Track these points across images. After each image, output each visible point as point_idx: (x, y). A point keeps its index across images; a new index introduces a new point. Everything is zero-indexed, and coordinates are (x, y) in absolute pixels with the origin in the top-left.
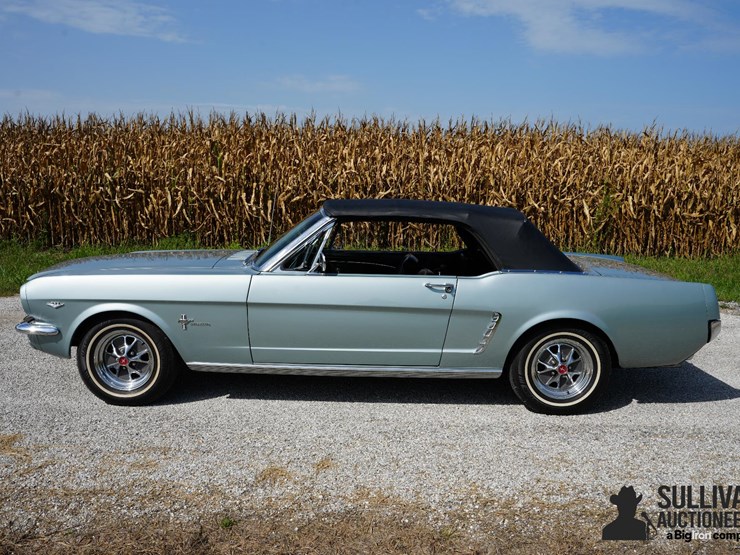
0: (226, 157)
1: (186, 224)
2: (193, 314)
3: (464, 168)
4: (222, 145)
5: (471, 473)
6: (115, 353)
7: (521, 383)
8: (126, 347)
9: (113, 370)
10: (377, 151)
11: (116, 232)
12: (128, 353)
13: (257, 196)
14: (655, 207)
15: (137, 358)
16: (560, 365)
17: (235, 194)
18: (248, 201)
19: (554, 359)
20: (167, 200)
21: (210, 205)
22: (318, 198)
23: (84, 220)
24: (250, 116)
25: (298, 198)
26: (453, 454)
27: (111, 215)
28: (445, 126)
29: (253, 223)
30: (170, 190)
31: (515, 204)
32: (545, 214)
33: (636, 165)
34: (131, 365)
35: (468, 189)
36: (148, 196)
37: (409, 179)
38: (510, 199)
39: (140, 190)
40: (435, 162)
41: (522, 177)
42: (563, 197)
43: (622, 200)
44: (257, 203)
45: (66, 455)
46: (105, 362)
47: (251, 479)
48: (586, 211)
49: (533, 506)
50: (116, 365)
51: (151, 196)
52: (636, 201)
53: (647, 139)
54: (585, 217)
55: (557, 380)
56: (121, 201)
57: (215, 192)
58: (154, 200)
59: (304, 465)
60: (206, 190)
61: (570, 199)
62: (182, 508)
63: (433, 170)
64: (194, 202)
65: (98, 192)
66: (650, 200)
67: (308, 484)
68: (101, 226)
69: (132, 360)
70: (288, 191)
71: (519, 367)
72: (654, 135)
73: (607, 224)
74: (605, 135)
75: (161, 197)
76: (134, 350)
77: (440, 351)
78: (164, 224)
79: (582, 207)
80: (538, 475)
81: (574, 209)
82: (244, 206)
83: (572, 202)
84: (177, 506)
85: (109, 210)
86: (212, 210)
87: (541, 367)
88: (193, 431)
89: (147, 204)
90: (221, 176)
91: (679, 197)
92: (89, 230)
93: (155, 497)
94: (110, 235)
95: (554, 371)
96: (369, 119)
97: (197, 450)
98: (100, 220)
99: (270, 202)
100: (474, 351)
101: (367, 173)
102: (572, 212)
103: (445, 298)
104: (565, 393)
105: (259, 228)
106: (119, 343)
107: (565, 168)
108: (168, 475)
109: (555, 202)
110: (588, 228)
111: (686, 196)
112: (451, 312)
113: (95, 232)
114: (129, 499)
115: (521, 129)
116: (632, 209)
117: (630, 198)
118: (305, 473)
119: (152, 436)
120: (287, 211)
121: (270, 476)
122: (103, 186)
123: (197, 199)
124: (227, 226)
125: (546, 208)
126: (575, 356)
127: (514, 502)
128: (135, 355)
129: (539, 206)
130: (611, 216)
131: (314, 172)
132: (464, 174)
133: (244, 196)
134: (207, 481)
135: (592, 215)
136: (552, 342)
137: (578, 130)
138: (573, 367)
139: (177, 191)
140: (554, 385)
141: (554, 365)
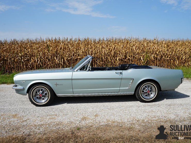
0: (51, 48)
1: (41, 66)
2: (58, 82)
3: (111, 49)
4: (50, 45)
5: (132, 115)
6: (38, 93)
7: (139, 95)
8: (41, 92)
9: (38, 98)
10: (89, 46)
11: (22, 69)
12: (42, 93)
13: (59, 58)
14: (158, 57)
15: (44, 94)
16: (148, 90)
17: (53, 58)
18: (57, 59)
19: (146, 89)
20: (36, 60)
21: (47, 61)
22: (75, 58)
23: (14, 66)
24: (56, 38)
25: (70, 58)
26: (126, 112)
27: (21, 65)
28: (105, 39)
29: (58, 65)
30: (36, 57)
31: (124, 58)
32: (132, 60)
33: (153, 47)
34: (42, 96)
35: (112, 54)
36: (30, 59)
37: (97, 52)
38: (123, 57)
39: (28, 58)
40: (104, 48)
41: (125, 51)
42: (136, 56)
43: (150, 56)
44: (59, 60)
45: (31, 118)
46: (35, 96)
47: (80, 120)
48: (142, 59)
49: (149, 120)
50: (39, 96)
51: (31, 59)
52: (154, 56)
53: (155, 41)
54: (141, 60)
55: (147, 94)
56: (24, 61)
57: (48, 58)
58: (32, 60)
59: (91, 116)
60: (46, 57)
61: (138, 56)
62: (65, 126)
63: (103, 50)
64: (43, 60)
65: (17, 58)
66: (157, 55)
67: (94, 120)
68: (18, 67)
69: (43, 95)
70: (67, 57)
71: (138, 92)
72: (157, 40)
73: (147, 62)
74: (145, 40)
75: (34, 59)
76: (43, 92)
77: (119, 88)
78: (35, 66)
79: (141, 58)
80: (148, 114)
81: (139, 58)
82: (56, 61)
83: (138, 57)
84: (64, 126)
85: (20, 63)
86: (47, 62)
87: (143, 91)
88: (61, 111)
89: (30, 62)
90: (49, 53)
91: (164, 54)
92: (15, 68)
93: (57, 125)
94: (21, 70)
95: (146, 92)
96: (86, 38)
97: (64, 115)
98: (18, 66)
99: (62, 60)
100: (127, 88)
101: (87, 51)
102: (138, 59)
103: (120, 75)
104: (149, 97)
105: (60, 66)
106: (39, 91)
107: (136, 48)
108: (59, 120)
109: (134, 57)
110: (142, 63)
111: (165, 54)
112: (122, 79)
113: (17, 69)
114: (52, 126)
115: (124, 39)
116: (153, 58)
117: (152, 55)
118: (93, 118)
119: (51, 112)
120: (67, 62)
121: (84, 119)
122: (18, 57)
123: (44, 60)
124: (51, 66)
125: (132, 59)
126: (151, 88)
127: (144, 120)
128: (43, 94)
129: (130, 58)
130: (148, 60)
131: (73, 51)
132: (111, 51)
133: (56, 58)
134: (69, 121)
135: (143, 60)
136: (145, 85)
137: (138, 39)
138: (151, 91)
139: (38, 58)
140: (146, 95)
141: (146, 91)
